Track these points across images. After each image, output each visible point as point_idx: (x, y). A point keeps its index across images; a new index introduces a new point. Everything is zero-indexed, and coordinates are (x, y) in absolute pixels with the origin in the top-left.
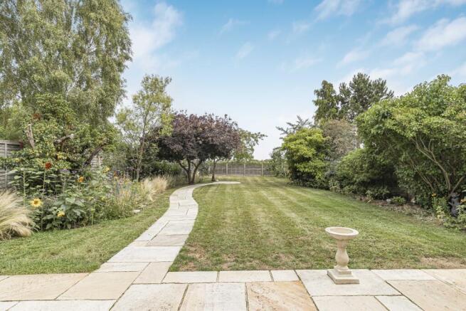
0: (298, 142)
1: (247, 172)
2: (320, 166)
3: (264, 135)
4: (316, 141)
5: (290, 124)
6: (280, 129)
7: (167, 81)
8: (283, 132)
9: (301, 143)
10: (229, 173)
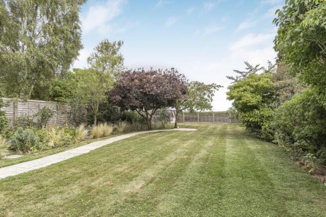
0: (242, 89)
1: (216, 120)
2: (267, 115)
3: (220, 86)
4: (263, 88)
5: (238, 72)
6: (230, 78)
7: (119, 44)
8: (234, 81)
9: (244, 90)
10: (200, 121)
